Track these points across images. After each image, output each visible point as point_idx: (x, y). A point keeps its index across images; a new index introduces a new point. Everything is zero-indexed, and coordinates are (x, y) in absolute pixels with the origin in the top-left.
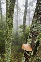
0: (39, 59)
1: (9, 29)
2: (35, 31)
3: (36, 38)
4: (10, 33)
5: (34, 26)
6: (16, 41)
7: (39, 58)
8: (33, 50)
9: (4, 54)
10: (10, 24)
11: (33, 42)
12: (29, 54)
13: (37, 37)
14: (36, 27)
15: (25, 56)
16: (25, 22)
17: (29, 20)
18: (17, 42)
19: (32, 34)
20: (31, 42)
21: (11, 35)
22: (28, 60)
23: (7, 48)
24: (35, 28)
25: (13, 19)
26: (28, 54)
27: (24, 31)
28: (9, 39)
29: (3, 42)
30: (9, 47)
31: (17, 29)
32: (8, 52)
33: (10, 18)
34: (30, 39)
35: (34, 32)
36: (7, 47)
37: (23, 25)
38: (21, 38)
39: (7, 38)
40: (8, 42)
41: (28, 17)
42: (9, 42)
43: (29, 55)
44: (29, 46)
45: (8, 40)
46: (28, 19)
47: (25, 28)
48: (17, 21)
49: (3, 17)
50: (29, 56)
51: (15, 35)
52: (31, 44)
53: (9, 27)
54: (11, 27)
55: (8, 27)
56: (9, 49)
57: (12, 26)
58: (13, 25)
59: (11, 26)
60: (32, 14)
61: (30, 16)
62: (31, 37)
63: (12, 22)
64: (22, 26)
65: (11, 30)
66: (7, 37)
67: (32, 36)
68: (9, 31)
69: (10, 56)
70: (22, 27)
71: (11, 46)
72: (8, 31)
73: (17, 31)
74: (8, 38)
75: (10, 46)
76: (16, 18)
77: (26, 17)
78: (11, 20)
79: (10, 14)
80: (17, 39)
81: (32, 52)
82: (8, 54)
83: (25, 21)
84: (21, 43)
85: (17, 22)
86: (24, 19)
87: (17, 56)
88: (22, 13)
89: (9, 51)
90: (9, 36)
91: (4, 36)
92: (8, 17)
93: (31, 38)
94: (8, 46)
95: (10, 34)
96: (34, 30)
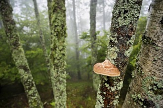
0: (138, 99)
1: (59, 40)
2: (124, 24)
3: (128, 43)
4: (60, 51)
5: (120, 13)
6: (76, 71)
7: (139, 96)
8: (121, 76)
9: (51, 102)
10: (59, 28)
11: (121, 54)
12: (113, 86)
13: (131, 41)
14: (126, 15)
15: (102, 94)
16: (93, 25)
17: (102, 20)
18: (79, 73)
19: (117, 35)
20: (115, 56)
21: (64, 55)
22: (111, 103)
23: (56, 86)
24: (125, 17)
25: (65, 16)
26: (110, 86)
27: (92, 47)
28: (59, 64)
29: (45, 77)
30: (60, 84)
31: (77, 43)
32: (61, 95)
33: (58, 13)
34: (112, 49)
35: (123, 27)
36: (56, 83)
37: (91, 33)
38: (87, 64)
39: (54, 62)
40: (57, 71)
41: (100, 12)
42: (61, 72)
43: (113, 89)
44: (112, 65)
45: (57, 66)
46: (101, 17)
47: (95, 39)
48: (75, 23)
49: (40, 19)
50: (114, 92)
51: (73, 57)
52: (116, 60)
53: (57, 35)
54: (62, 35)
55: (55, 34)
56: (63, 87)
57: (65, 33)
58: (66, 29)
59: (61, 33)
60: (109, 6)
61: (104, 11)
62: (116, 41)
63: (64, 21)
64: (88, 34)
65: (64, 42)
66: (54, 59)
67: (118, 39)
68: (57, 44)
69: (65, 103)
70: (89, 36)
71: (65, 81)
72: (55, 45)
73: (77, 49)
74: (56, 61)
75: (63, 82)
76: (71, 19)
77: (95, 11)
78: (60, 18)
79: (58, 4)
80: (78, 66)
81: (120, 81)
82: (60, 100)
83: (93, 21)
84: (89, 75)
85: (76, 28)
86: (90, 18)
87: (81, 104)
88: (86, 4)
89: (62, 92)
90: (60, 56)
91: (48, 62)
92: (54, 11)
93: (115, 44)
94: (59, 80)
95: (62, 52)
96: (121, 22)
